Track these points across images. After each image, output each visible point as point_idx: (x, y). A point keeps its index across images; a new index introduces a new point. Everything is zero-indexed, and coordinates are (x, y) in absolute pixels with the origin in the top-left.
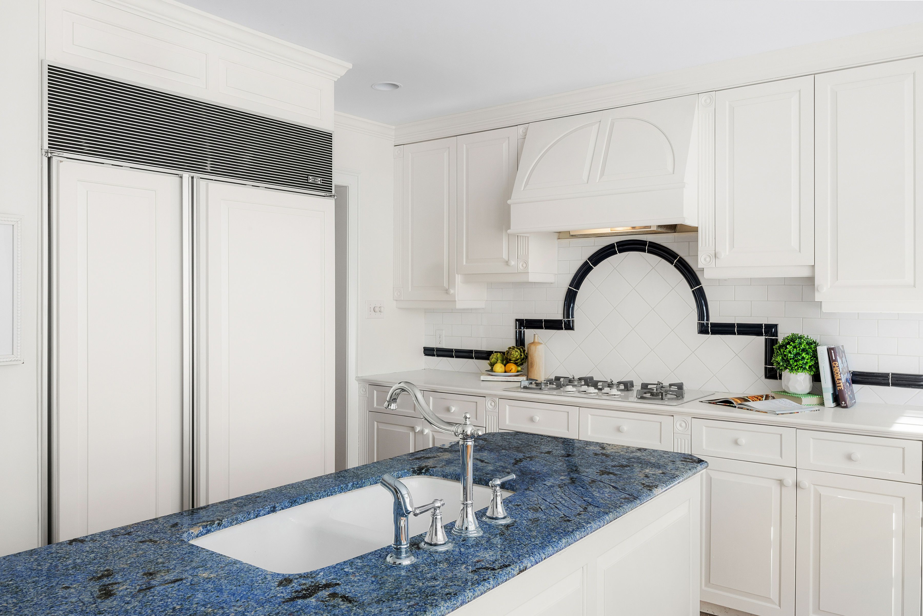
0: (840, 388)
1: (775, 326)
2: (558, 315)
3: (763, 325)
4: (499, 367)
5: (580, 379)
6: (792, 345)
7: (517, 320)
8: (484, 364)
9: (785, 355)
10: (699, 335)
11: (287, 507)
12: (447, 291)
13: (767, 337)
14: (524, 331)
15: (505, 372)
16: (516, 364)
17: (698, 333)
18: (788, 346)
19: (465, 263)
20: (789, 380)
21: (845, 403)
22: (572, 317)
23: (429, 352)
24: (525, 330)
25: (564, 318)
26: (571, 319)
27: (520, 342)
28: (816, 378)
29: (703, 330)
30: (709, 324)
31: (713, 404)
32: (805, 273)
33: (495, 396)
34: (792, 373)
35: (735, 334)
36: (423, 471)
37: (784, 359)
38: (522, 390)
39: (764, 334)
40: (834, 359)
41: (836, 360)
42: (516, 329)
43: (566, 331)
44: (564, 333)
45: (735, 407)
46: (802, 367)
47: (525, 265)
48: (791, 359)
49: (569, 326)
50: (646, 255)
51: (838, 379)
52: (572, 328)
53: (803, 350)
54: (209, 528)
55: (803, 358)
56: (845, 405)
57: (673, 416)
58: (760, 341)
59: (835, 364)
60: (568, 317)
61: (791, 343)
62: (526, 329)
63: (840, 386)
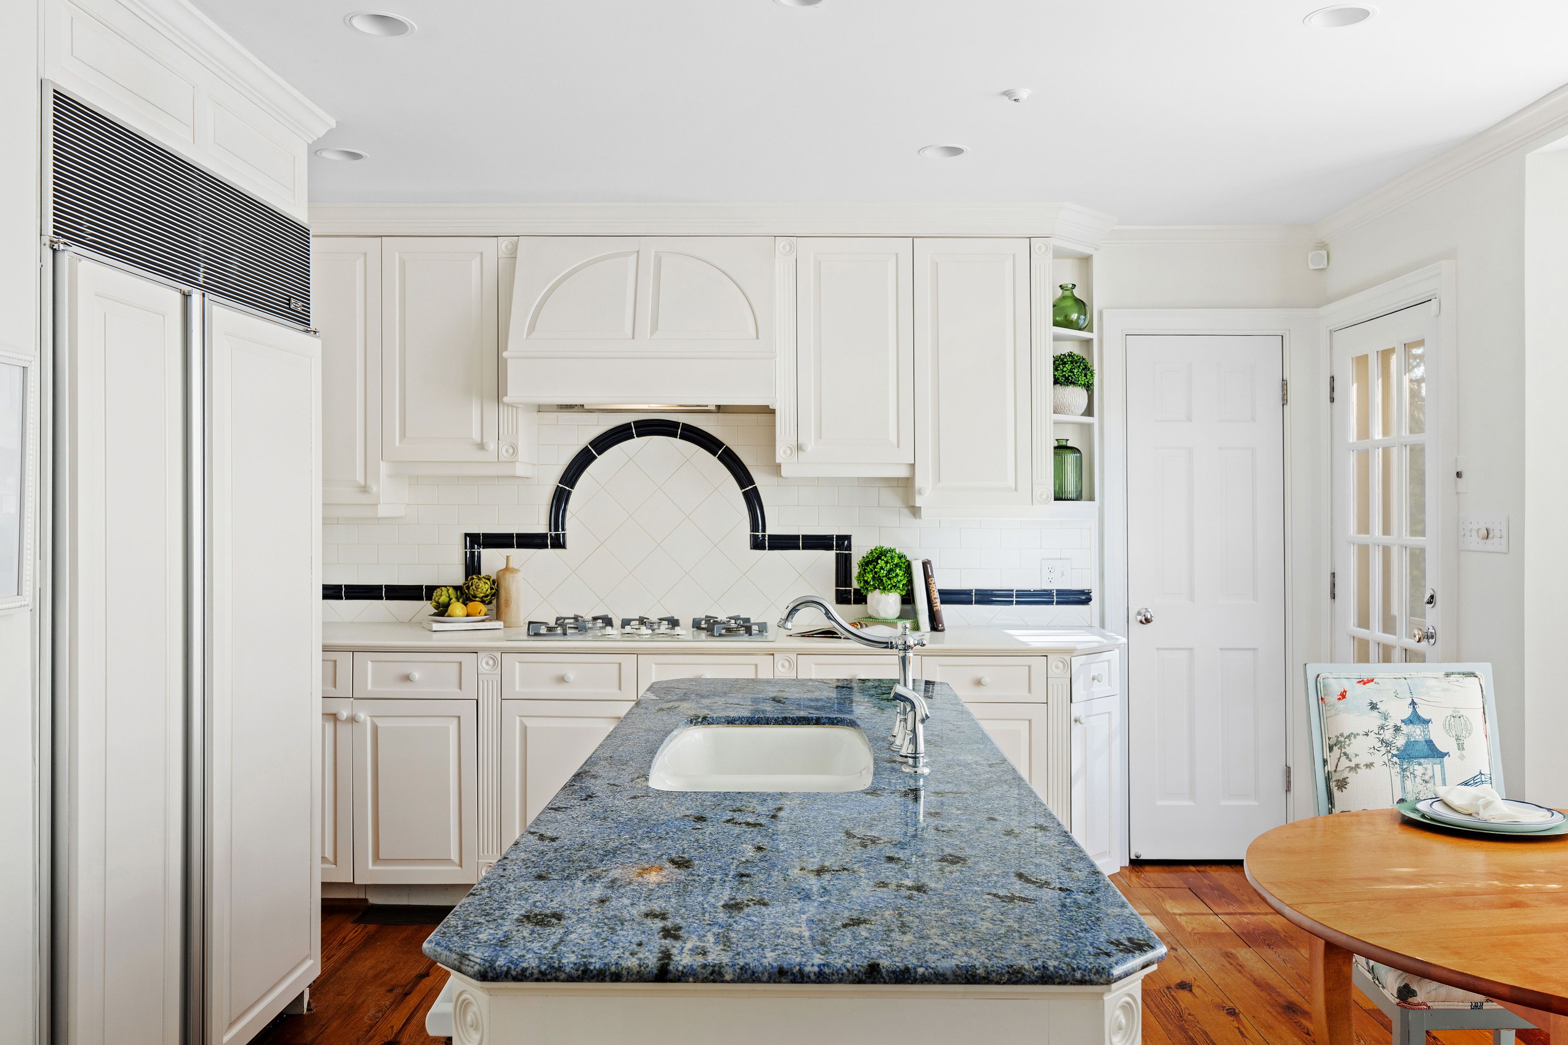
0: (937, 608)
1: (848, 538)
2: (540, 525)
3: (835, 536)
4: (457, 608)
5: (595, 619)
6: (883, 560)
7: (466, 535)
8: (426, 607)
9: (876, 573)
10: (753, 551)
12: (364, 489)
13: (838, 552)
14: (479, 553)
15: (468, 616)
16: (483, 602)
17: (751, 549)
18: (879, 561)
19: (397, 444)
20: (879, 602)
21: (943, 626)
22: (563, 529)
24: (481, 550)
25: (550, 531)
26: (560, 532)
27: (472, 567)
28: (908, 599)
29: (757, 544)
30: (767, 536)
31: (808, 636)
32: (903, 473)
34: (890, 593)
35: (798, 548)
36: (700, 720)
37: (875, 578)
38: (533, 638)
39: (835, 548)
40: (930, 574)
41: (932, 576)
42: (466, 548)
43: (552, 550)
44: (549, 553)
45: (840, 638)
46: (895, 586)
47: (511, 451)
48: (883, 577)
49: (558, 543)
50: (678, 442)
51: (935, 598)
52: (563, 546)
53: (897, 565)
55: (897, 575)
56: (942, 628)
57: (773, 654)
58: (829, 557)
59: (932, 580)
60: (556, 529)
61: (883, 557)
62: (483, 548)
63: (937, 606)
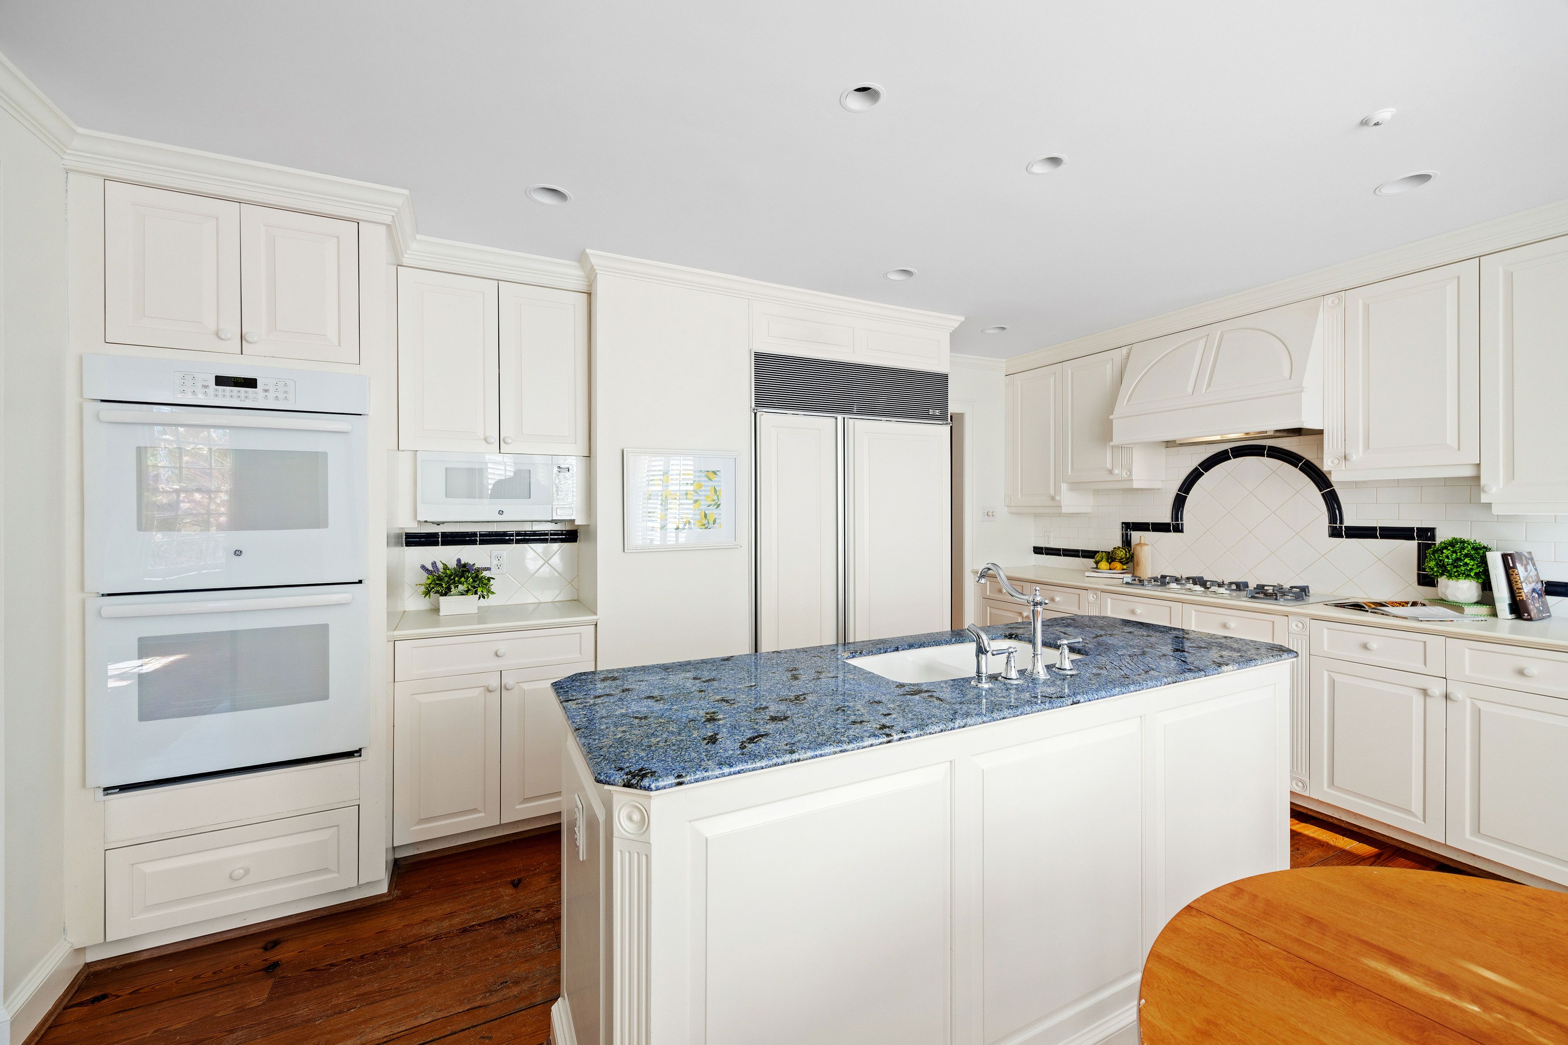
0: (1521, 598)
1: (1432, 530)
2: (1166, 517)
3: (1415, 529)
4: (1104, 565)
5: (1188, 578)
6: (1450, 550)
7: (1123, 523)
8: (1090, 562)
9: (1441, 561)
10: (1331, 538)
11: (906, 649)
12: (1053, 498)
13: (1420, 542)
14: (1131, 534)
15: (1110, 569)
16: (1121, 562)
17: (1329, 536)
18: (1444, 551)
19: (1070, 473)
20: (1447, 587)
21: (1529, 614)
22: (1182, 520)
23: (1038, 550)
24: (1131, 532)
25: (1172, 521)
26: (1180, 522)
27: (1127, 542)
28: (1486, 586)
29: (1335, 533)
30: (1343, 527)
31: (1341, 607)
32: (1469, 472)
33: (1097, 589)
34: (1451, 580)
35: (1377, 538)
36: (1013, 636)
37: (1439, 565)
38: (1124, 586)
39: (1416, 538)
40: (1511, 565)
41: (1514, 567)
42: (1122, 531)
43: (1174, 533)
44: (1172, 535)
45: (1367, 611)
46: (1464, 573)
47: (1129, 473)
48: (1448, 565)
49: (1178, 529)
50: (1266, 460)
51: (1518, 589)
52: (1182, 531)
53: (1466, 556)
54: (854, 654)
55: (1466, 564)
56: (1529, 617)
57: (1287, 616)
58: (1413, 545)
59: (1513, 572)
60: (1177, 520)
61: (1449, 548)
62: (1133, 531)
63: (1522, 596)
